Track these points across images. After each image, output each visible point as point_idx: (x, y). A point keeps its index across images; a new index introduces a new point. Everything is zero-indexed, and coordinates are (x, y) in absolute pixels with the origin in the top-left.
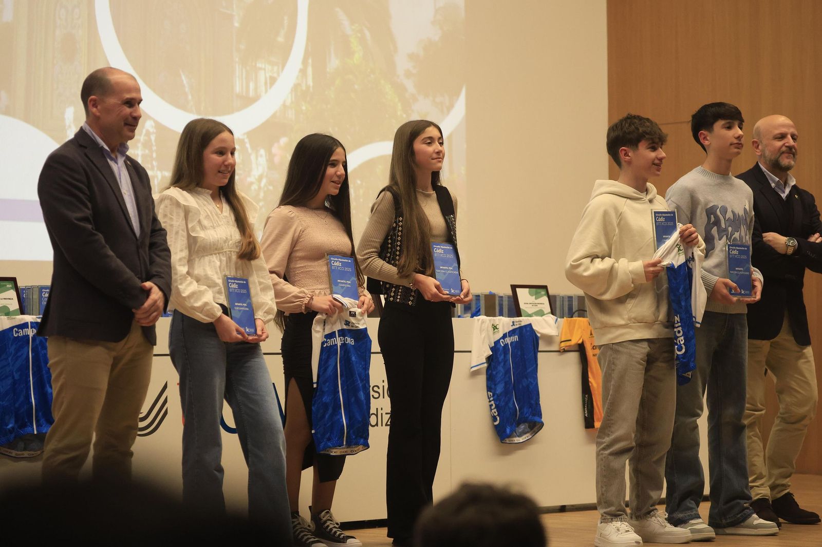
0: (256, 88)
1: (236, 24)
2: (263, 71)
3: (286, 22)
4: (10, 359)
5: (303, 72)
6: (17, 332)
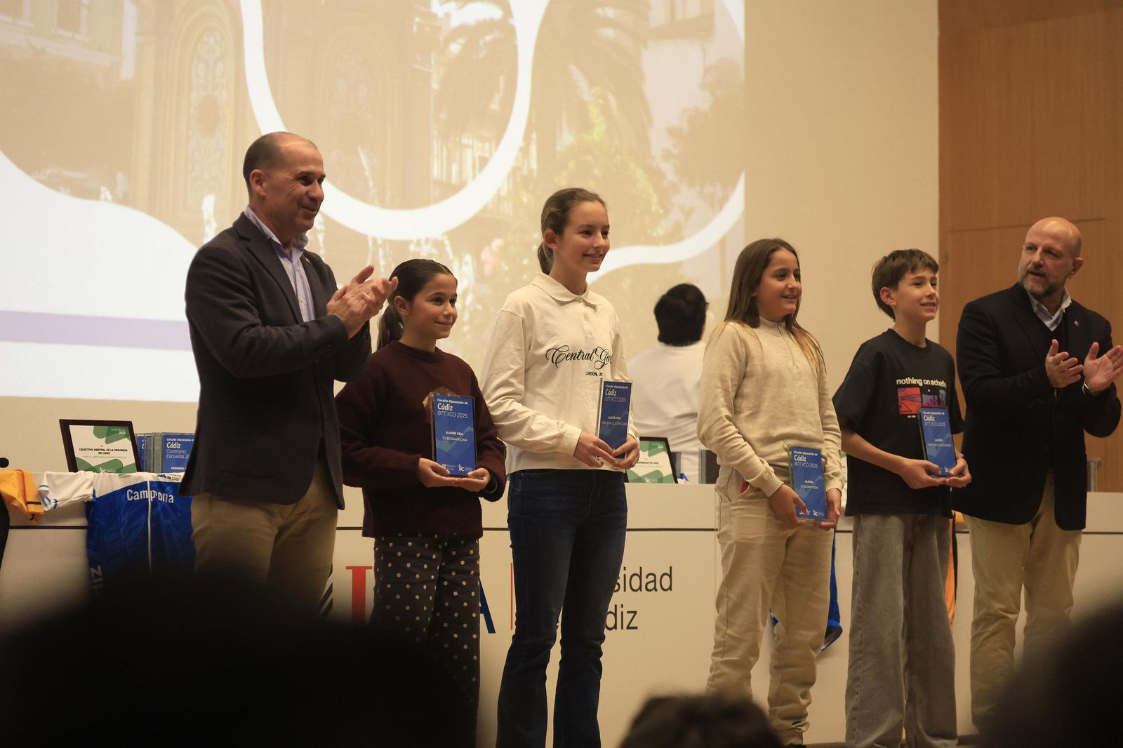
0: (460, 172)
1: (435, 86)
2: (471, 149)
3: (502, 83)
4: (122, 531)
5: (525, 151)
6: (132, 495)
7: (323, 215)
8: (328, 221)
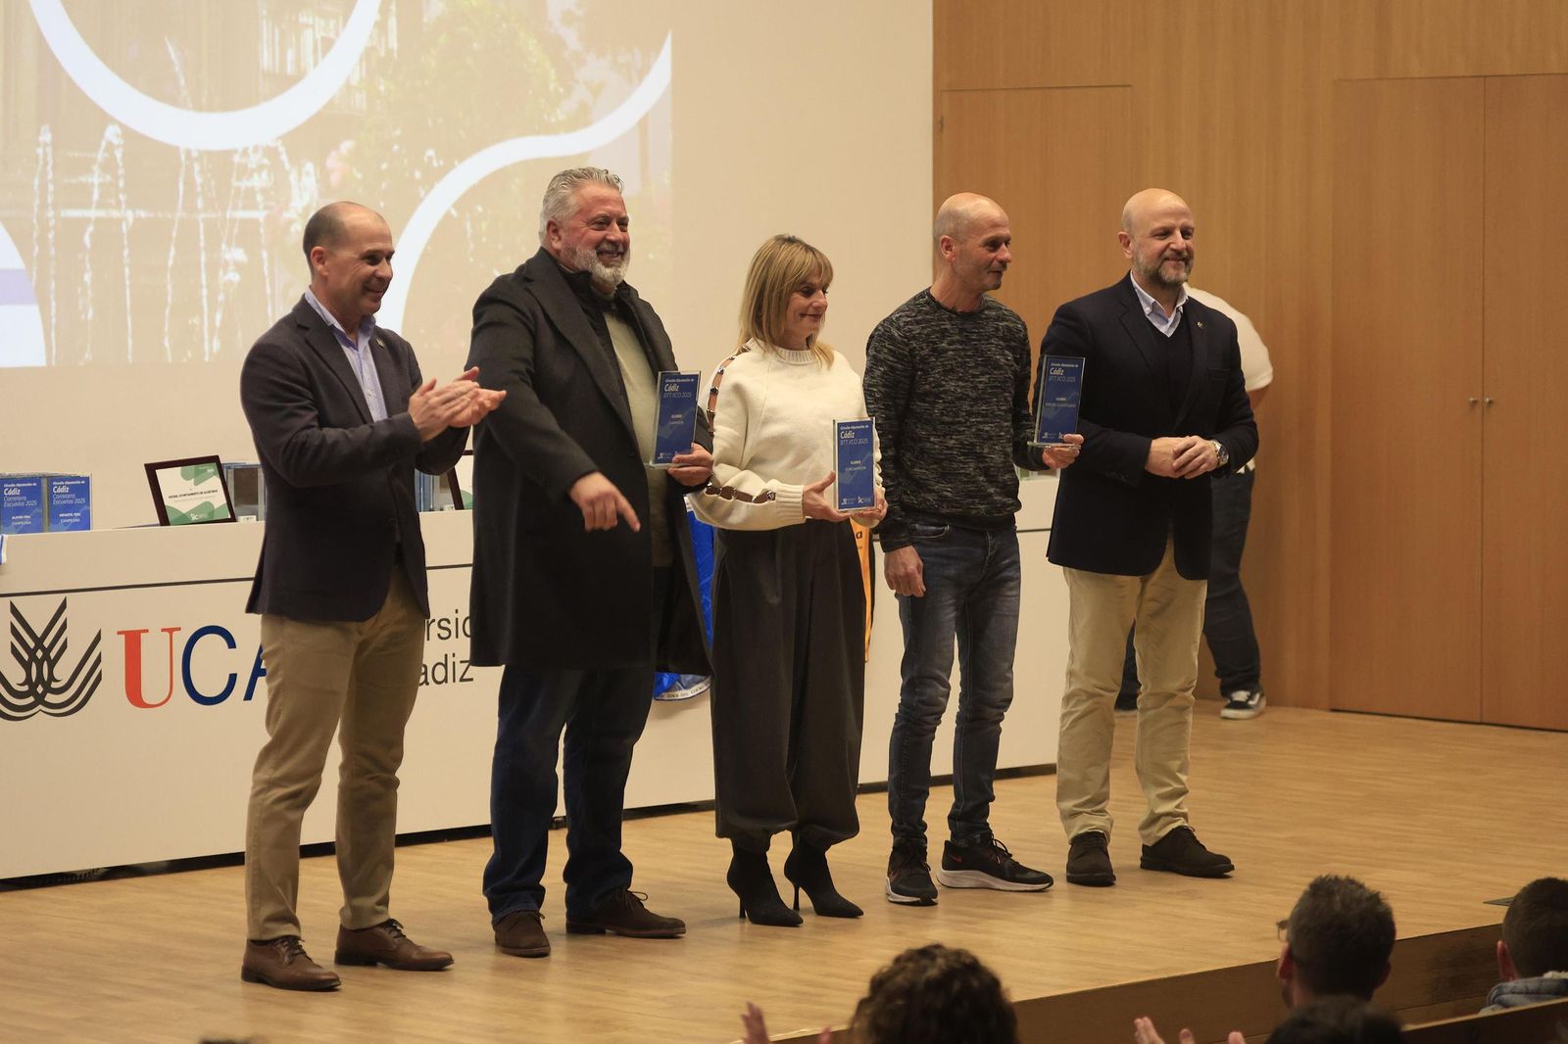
0: (298, 60)
2: (310, 30)
5: (381, 27)
7: (122, 126)
8: (128, 133)
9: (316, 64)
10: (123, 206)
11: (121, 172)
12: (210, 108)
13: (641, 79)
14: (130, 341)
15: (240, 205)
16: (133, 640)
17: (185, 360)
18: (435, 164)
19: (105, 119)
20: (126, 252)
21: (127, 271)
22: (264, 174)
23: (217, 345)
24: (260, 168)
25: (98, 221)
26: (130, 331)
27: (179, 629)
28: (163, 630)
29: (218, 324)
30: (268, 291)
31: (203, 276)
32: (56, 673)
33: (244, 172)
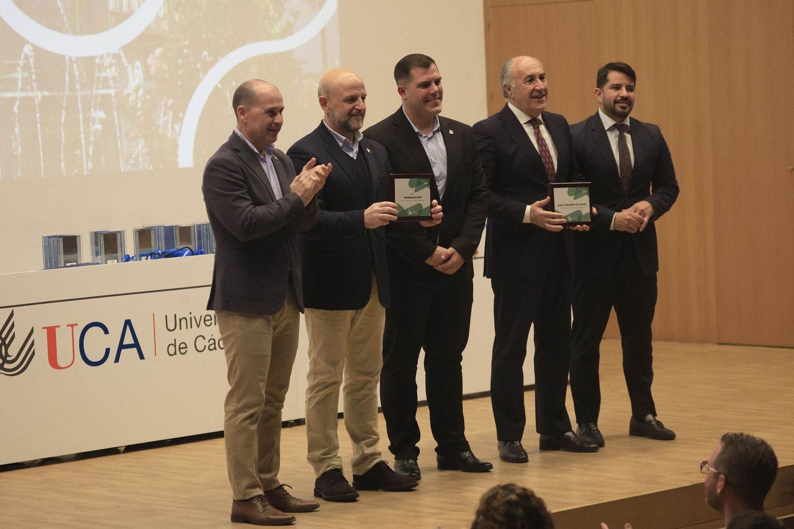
7: (33, 45)
8: (36, 49)
9: (139, 6)
10: (35, 90)
11: (33, 70)
12: (82, 33)
13: (320, 8)
14: (42, 165)
15: (100, 87)
16: (51, 332)
17: (73, 174)
18: (208, 59)
19: (23, 41)
20: (38, 115)
21: (39, 125)
22: (113, 69)
23: (90, 165)
24: (111, 65)
25: (21, 98)
26: (42, 159)
27: (77, 325)
28: (68, 326)
29: (91, 153)
30: (118, 133)
31: (82, 127)
32: (10, 351)
33: (102, 68)
